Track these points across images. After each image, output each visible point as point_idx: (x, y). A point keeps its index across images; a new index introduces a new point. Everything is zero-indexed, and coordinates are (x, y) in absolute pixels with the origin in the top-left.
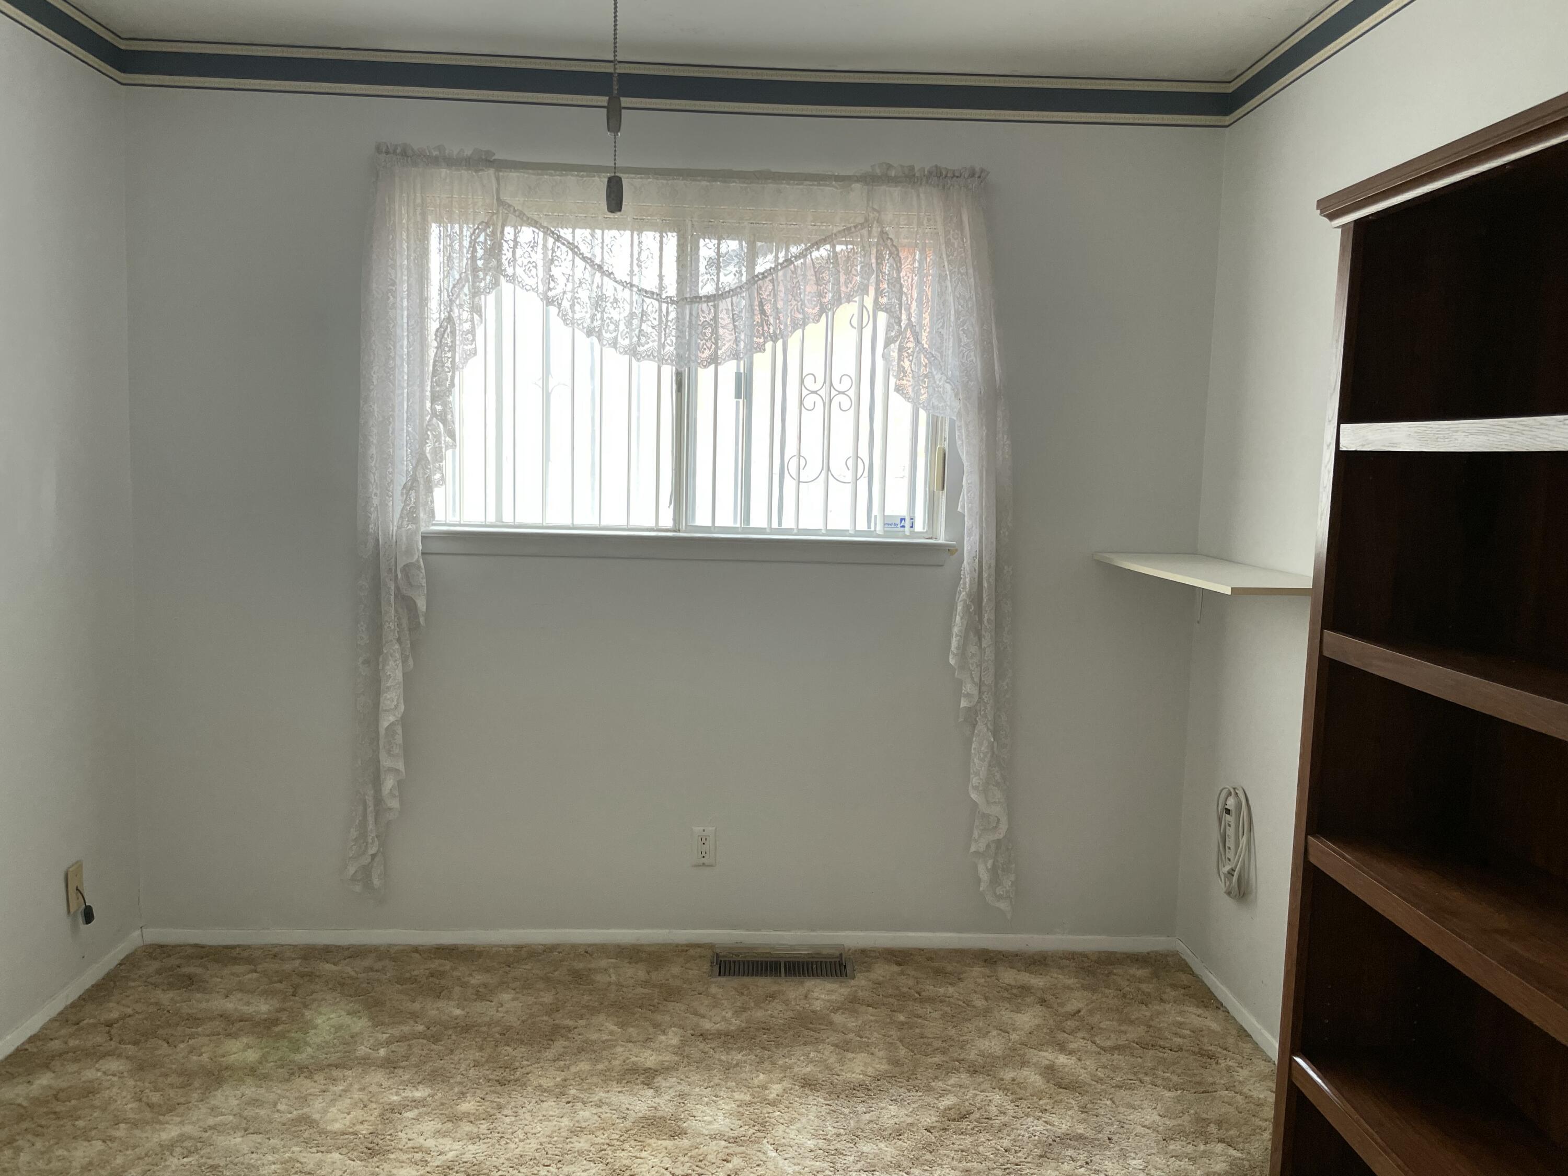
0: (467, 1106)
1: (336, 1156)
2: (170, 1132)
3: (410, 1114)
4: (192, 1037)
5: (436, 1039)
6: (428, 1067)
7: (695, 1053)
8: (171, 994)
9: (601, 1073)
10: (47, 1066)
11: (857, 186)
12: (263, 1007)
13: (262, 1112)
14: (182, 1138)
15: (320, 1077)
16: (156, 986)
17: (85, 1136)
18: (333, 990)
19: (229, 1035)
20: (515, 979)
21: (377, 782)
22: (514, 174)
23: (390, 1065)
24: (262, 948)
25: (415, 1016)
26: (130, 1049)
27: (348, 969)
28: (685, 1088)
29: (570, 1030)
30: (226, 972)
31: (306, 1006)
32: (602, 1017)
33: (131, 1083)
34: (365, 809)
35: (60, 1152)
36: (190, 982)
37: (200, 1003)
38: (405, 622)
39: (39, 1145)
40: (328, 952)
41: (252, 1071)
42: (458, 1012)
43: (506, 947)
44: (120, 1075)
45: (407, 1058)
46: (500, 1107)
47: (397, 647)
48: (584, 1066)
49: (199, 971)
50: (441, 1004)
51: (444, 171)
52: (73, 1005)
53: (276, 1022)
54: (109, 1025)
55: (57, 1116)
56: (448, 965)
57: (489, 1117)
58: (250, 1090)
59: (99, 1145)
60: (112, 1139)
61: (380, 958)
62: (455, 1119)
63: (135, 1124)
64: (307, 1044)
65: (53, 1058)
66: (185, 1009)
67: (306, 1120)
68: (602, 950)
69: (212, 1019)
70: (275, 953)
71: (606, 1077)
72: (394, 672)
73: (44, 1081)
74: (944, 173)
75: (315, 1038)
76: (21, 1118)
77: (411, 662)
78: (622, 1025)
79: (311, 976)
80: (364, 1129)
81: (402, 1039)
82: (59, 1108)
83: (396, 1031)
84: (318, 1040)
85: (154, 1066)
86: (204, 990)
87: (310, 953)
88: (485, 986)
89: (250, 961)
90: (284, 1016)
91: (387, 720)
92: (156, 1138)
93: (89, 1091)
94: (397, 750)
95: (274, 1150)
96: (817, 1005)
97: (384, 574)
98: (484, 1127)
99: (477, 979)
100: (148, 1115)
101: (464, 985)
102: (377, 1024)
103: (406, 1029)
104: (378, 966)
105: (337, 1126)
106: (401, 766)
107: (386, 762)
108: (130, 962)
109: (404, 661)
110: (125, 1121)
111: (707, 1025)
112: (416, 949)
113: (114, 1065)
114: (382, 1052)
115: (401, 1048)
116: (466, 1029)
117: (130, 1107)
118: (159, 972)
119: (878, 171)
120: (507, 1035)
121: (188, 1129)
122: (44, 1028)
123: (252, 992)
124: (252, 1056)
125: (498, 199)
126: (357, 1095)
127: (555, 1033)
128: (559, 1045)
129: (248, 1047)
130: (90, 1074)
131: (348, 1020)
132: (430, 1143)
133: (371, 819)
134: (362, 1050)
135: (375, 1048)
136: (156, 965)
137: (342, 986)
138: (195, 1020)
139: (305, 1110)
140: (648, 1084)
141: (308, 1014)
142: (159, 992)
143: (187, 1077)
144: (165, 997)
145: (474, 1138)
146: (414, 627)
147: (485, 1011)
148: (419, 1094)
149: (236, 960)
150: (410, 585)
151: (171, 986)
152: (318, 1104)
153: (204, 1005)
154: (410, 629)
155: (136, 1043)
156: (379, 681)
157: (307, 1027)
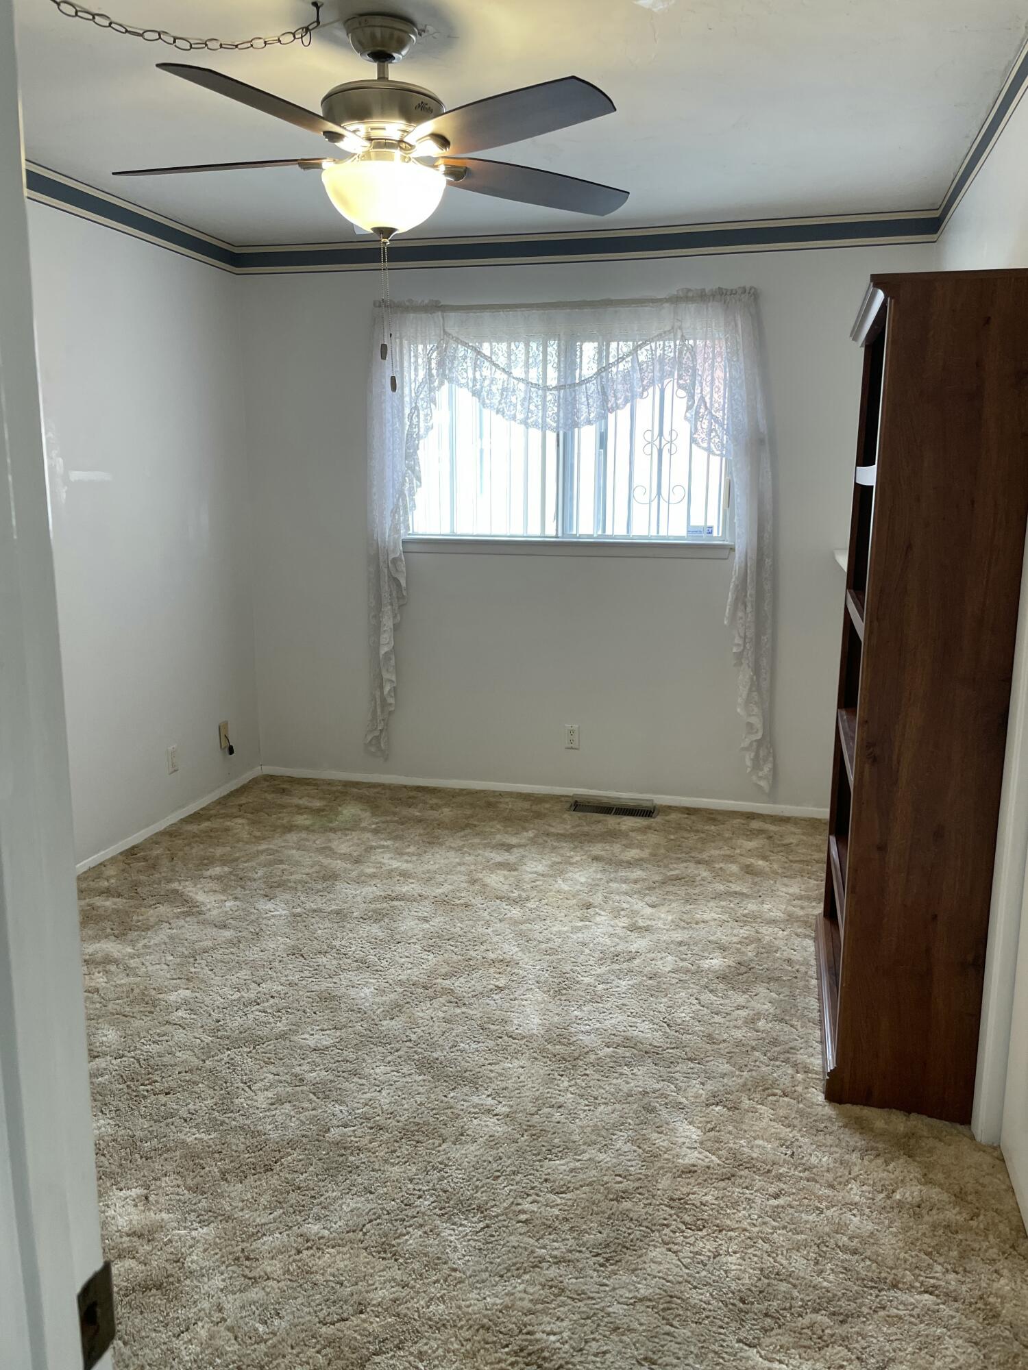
0: (412, 849)
1: (339, 861)
2: (263, 847)
3: (380, 850)
4: (280, 813)
5: (402, 824)
6: (395, 834)
7: (540, 841)
8: (273, 795)
9: (485, 844)
10: (208, 820)
11: (666, 305)
12: (317, 804)
13: (307, 843)
14: (268, 849)
15: (339, 833)
16: (265, 792)
17: (223, 845)
18: (356, 800)
19: (299, 814)
20: (454, 803)
21: (381, 687)
22: (452, 314)
23: (376, 832)
24: (323, 780)
25: (395, 814)
26: (249, 815)
27: (365, 792)
28: (526, 854)
29: (475, 826)
30: (303, 788)
31: (340, 806)
32: (495, 822)
33: (247, 828)
34: (376, 703)
35: (211, 850)
36: (283, 791)
37: (286, 800)
38: (394, 594)
39: (202, 846)
40: (356, 784)
41: (307, 828)
42: (418, 814)
43: (455, 789)
44: (243, 824)
45: (385, 830)
46: (425, 852)
47: (389, 607)
48: (477, 840)
49: (288, 787)
50: (410, 810)
51: (412, 315)
52: (224, 797)
53: (323, 810)
54: (241, 806)
55: (211, 837)
56: (420, 794)
57: (419, 855)
58: (304, 835)
59: (229, 849)
60: (235, 847)
61: (383, 789)
62: (401, 854)
63: (247, 843)
64: (336, 820)
65: (211, 817)
66: (279, 802)
67: (330, 849)
68: (510, 794)
69: (292, 807)
70: (330, 783)
71: (486, 846)
72: (388, 622)
73: (205, 825)
74: (724, 292)
75: (340, 818)
76: (194, 837)
77: (399, 618)
78: (505, 827)
79: (345, 794)
80: (355, 854)
81: (387, 822)
82: (212, 834)
83: (383, 819)
84: (342, 819)
85: (260, 822)
86: (290, 795)
87: (348, 784)
88: (436, 804)
89: (315, 785)
90: (327, 808)
91: (384, 650)
92: (255, 848)
93: (227, 830)
94: (391, 669)
95: (310, 857)
96: (624, 828)
97: (381, 564)
98: (414, 858)
99: (435, 801)
100: (253, 840)
101: (425, 803)
102: (374, 815)
103: (388, 818)
104: (383, 792)
105: (342, 851)
106: (394, 678)
107: (386, 676)
108: (255, 781)
109: (395, 617)
110: (243, 841)
111: (552, 830)
112: (405, 787)
113: (240, 821)
114: (373, 826)
115: (385, 825)
116: (420, 821)
117: (245, 836)
118: (268, 786)
119: (681, 294)
120: (441, 825)
121: (271, 846)
122: (209, 805)
123: (313, 797)
124: (308, 823)
125: (444, 330)
126: (356, 841)
127: (467, 826)
128: (468, 831)
129: (307, 819)
130: (229, 823)
131: (360, 812)
132: (386, 861)
133: (379, 710)
134: (363, 825)
135: (370, 825)
136: (267, 783)
137: (360, 799)
138: (283, 806)
139: (329, 844)
140: (507, 850)
141: (340, 809)
142: (266, 794)
143: (274, 828)
144: (269, 797)
145: (407, 862)
146: (401, 597)
147: (434, 814)
148: (389, 843)
149: (308, 784)
150: (397, 570)
151: (273, 792)
152: (336, 843)
153: (289, 801)
154: (398, 598)
155: (252, 813)
156: (379, 628)
157: (337, 814)
